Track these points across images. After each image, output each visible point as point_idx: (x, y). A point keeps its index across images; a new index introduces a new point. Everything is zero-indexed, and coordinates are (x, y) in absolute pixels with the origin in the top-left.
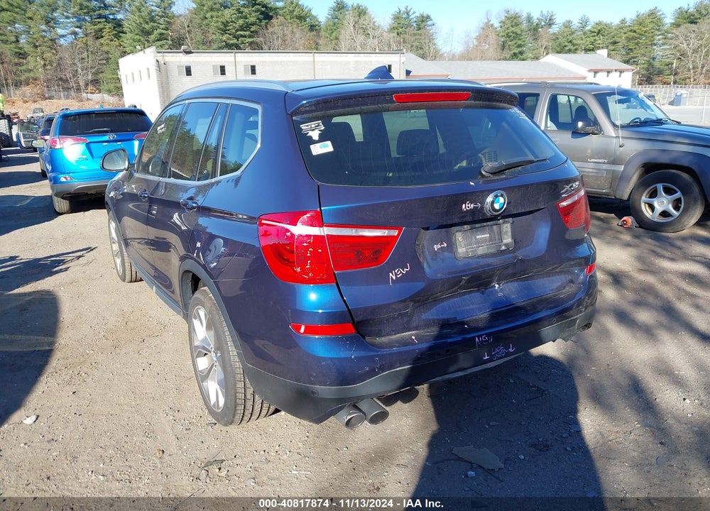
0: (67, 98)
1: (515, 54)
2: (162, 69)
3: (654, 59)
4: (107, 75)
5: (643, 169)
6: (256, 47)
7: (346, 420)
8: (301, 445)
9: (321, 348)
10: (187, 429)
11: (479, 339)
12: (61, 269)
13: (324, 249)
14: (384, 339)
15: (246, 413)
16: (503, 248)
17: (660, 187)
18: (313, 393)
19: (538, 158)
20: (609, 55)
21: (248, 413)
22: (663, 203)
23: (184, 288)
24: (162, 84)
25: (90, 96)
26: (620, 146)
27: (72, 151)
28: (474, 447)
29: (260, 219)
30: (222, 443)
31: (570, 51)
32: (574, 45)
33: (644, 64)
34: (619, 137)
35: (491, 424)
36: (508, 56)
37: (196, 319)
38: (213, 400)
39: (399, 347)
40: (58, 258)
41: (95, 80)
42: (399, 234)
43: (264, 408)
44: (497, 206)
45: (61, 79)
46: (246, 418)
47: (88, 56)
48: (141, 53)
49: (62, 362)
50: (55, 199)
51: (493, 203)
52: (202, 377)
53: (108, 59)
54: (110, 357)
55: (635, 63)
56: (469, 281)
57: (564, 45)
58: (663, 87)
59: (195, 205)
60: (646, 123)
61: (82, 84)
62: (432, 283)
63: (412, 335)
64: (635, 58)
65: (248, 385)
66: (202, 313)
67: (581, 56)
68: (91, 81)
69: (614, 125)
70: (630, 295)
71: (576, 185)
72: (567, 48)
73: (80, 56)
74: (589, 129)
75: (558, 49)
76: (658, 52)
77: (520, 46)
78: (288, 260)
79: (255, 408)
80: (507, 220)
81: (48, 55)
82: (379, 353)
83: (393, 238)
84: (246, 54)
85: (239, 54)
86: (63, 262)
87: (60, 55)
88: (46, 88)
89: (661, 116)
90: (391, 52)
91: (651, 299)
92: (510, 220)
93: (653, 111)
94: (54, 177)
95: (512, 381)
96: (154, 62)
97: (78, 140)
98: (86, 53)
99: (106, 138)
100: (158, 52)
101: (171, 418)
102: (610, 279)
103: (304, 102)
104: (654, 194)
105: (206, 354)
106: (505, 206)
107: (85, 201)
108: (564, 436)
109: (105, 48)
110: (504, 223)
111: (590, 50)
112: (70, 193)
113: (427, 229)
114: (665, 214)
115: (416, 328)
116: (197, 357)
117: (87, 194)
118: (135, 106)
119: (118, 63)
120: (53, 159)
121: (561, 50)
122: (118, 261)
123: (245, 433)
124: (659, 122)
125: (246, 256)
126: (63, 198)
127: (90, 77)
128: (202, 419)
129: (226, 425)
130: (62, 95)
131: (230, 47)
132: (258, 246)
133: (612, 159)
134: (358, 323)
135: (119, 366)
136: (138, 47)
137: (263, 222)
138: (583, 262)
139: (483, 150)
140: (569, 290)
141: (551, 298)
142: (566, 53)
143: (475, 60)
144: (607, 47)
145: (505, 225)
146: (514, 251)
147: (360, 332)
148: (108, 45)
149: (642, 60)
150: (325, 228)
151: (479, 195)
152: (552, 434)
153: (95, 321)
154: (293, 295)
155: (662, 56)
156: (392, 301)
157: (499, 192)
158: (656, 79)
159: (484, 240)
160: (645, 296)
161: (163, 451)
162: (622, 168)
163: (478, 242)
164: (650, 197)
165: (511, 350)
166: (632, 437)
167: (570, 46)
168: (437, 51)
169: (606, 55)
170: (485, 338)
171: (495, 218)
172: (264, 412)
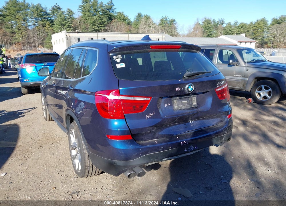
0: (31, 50)
1: (208, 35)
2: (68, 39)
3: (264, 37)
4: (47, 41)
5: (256, 79)
6: (106, 31)
7: (128, 175)
8: (111, 186)
9: (118, 145)
10: (66, 179)
11: (182, 143)
12: (22, 116)
13: (120, 105)
14: (144, 142)
15: (89, 173)
16: (193, 106)
17: (263, 86)
18: (115, 163)
19: (208, 71)
20: (246, 36)
21: (90, 172)
22: (264, 93)
23: (67, 122)
24: (68, 45)
25: (40, 49)
26: (247, 70)
27: (29, 69)
28: (182, 188)
29: (95, 93)
30: (79, 185)
31: (230, 34)
32: (232, 32)
33: (260, 39)
34: (246, 67)
35: (190, 179)
36: (206, 36)
37: (71, 134)
38: (77, 168)
39: (150, 145)
40: (21, 111)
41: (42, 43)
42: (150, 99)
43: (97, 171)
44: (190, 90)
45: (29, 42)
46: (90, 175)
47: (40, 34)
48: (61, 33)
49: (18, 152)
50: (22, 88)
51: (188, 88)
52: (73, 158)
53: (47, 35)
54: (38, 150)
55: (257, 39)
56: (179, 119)
57: (228, 31)
58: (268, 49)
59: (72, 88)
60: (257, 61)
61: (37, 44)
62: (164, 120)
63: (155, 140)
64: (256, 37)
65: (90, 161)
66: (73, 132)
67: (235, 36)
68: (41, 43)
69: (245, 62)
70: (249, 129)
71: (223, 82)
72: (229, 33)
73: (37, 34)
74: (235, 63)
75: (226, 33)
76: (265, 35)
77: (210, 32)
78: (105, 109)
79: (93, 170)
80: (194, 95)
81: (24, 33)
82: (142, 147)
83: (148, 101)
84: (102, 34)
85: (99, 34)
86: (23, 113)
87: (28, 33)
88: (22, 46)
89: (263, 59)
90: (159, 33)
91: (258, 131)
92: (196, 95)
93: (260, 57)
94: (22, 80)
95: (199, 162)
96: (65, 36)
97: (32, 65)
98: (39, 32)
99: (43, 64)
100: (67, 32)
101: (60, 174)
102: (241, 123)
103: (115, 48)
104: (260, 89)
105: (75, 149)
106: (193, 90)
107: (33, 89)
108: (219, 184)
109: (47, 31)
110: (193, 97)
111: (238, 34)
112: (28, 86)
113: (162, 98)
114: (265, 97)
115: (157, 138)
116: (72, 150)
117: (35, 86)
118: (55, 52)
119: (51, 36)
120: (22, 73)
121: (227, 34)
122: (45, 113)
123: (89, 181)
124: (263, 61)
125: (92, 109)
126: (25, 88)
127: (40, 42)
128: (73, 175)
129: (81, 178)
130: (29, 49)
131: (95, 31)
132: (95, 104)
133: (244, 75)
134: (133, 135)
135: (41, 154)
136: (59, 30)
137: (97, 94)
138: (226, 114)
139: (188, 69)
140: (221, 124)
141: (213, 127)
142: (229, 35)
143: (193, 37)
144: (245, 33)
145: (194, 98)
146: (197, 108)
147: (134, 139)
148: (47, 29)
149: (259, 38)
150: (121, 97)
151: (182, 85)
152: (214, 183)
153: (34, 136)
154: (107, 123)
155: (267, 36)
156: (147, 126)
157: (191, 84)
158: (265, 45)
159: (185, 103)
160: (255, 130)
161: (55, 188)
162: (248, 79)
163: (182, 104)
164: (259, 91)
165: (196, 148)
166: (246, 185)
167: (230, 32)
168: (177, 34)
169: (244, 36)
170: (185, 142)
171: (189, 94)
172: (97, 172)
